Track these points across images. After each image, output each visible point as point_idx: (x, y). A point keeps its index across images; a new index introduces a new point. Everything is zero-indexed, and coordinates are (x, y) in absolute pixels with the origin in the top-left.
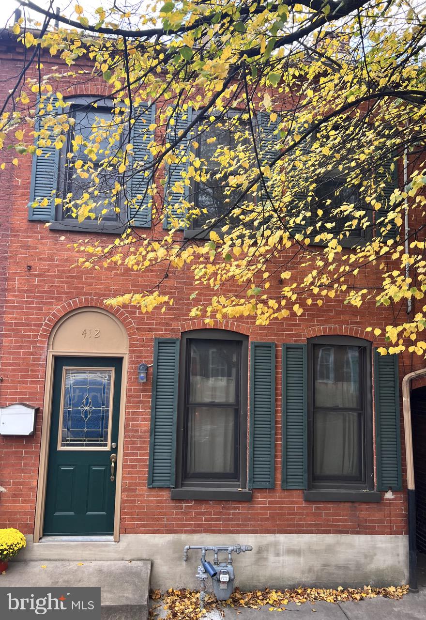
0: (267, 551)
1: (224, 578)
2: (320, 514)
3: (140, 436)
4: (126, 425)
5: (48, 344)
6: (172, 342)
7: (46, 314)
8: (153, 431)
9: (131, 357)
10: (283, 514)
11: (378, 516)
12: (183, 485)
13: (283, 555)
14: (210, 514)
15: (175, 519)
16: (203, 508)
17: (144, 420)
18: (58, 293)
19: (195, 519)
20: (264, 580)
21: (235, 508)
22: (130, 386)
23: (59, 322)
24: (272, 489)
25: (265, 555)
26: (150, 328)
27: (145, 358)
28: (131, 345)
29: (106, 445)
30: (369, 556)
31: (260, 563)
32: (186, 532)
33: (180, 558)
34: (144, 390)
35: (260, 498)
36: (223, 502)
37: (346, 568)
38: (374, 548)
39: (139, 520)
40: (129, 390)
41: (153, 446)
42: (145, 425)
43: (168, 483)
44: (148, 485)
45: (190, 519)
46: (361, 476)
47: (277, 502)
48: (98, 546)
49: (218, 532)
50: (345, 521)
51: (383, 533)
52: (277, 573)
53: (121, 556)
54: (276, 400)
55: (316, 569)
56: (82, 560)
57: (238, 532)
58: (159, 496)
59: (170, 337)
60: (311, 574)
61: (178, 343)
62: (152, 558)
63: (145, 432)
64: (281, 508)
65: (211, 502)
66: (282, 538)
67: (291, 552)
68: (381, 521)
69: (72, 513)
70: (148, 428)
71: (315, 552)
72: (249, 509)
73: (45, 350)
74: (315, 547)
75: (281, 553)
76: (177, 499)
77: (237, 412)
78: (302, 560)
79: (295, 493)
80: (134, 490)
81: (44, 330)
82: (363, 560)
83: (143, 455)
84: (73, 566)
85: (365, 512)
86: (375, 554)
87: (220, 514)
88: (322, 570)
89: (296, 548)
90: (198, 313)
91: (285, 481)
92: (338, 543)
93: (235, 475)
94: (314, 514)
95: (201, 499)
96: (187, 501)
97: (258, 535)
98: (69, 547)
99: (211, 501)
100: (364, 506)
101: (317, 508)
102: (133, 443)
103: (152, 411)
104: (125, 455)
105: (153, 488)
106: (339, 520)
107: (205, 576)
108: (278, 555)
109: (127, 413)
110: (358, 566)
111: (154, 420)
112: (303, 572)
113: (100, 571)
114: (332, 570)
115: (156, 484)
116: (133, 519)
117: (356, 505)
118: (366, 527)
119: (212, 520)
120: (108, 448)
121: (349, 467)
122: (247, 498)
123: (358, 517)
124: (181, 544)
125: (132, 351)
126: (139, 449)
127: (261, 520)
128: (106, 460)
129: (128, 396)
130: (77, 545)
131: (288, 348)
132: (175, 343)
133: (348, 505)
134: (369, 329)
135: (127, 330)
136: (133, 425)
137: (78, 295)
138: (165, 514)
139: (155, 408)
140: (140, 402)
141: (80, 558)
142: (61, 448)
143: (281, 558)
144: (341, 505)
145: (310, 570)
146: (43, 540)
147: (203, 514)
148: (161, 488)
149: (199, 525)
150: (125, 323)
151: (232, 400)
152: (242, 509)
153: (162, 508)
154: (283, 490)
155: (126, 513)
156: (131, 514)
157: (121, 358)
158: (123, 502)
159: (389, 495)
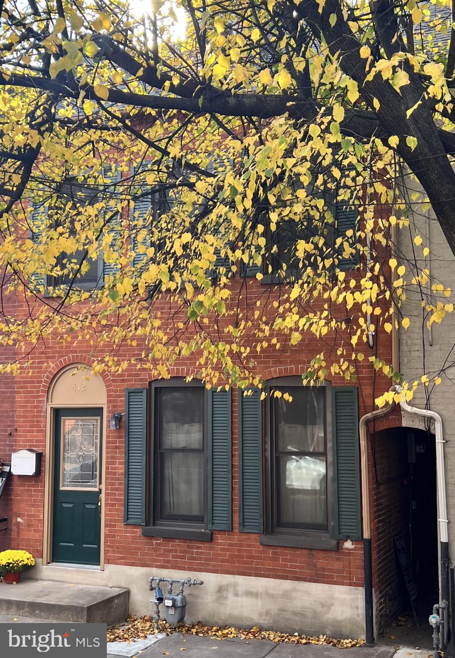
0: (227, 590)
1: (168, 603)
2: (277, 560)
3: (118, 478)
4: (107, 468)
5: (47, 398)
6: (140, 391)
7: (45, 372)
8: (127, 474)
9: (108, 407)
10: (242, 557)
11: (336, 565)
12: (154, 525)
13: (242, 596)
14: (176, 552)
15: (146, 554)
16: (170, 545)
17: (120, 463)
18: (52, 353)
19: (164, 555)
20: (224, 618)
21: (198, 548)
22: (108, 433)
23: (54, 378)
24: (231, 531)
25: (225, 594)
26: (123, 380)
27: (120, 407)
28: (109, 396)
29: (95, 486)
30: (327, 605)
31: (220, 602)
32: (156, 567)
34: (120, 437)
35: (220, 539)
36: (188, 541)
37: (302, 615)
38: (333, 598)
39: (119, 552)
40: (108, 437)
41: (127, 487)
42: (121, 469)
43: (139, 521)
44: (124, 522)
47: (236, 545)
49: (184, 569)
50: (303, 568)
51: (342, 584)
52: (236, 612)
53: (105, 582)
54: (234, 444)
55: (273, 613)
56: (77, 584)
57: (200, 570)
58: (133, 532)
59: (139, 387)
60: (267, 617)
61: (145, 392)
62: (130, 587)
63: (121, 474)
64: (239, 551)
65: (177, 541)
66: (240, 579)
67: (250, 594)
68: (338, 571)
69: (73, 545)
70: (123, 471)
71: (271, 596)
72: (210, 549)
73: (45, 402)
74: (271, 592)
75: (240, 593)
76: (148, 536)
78: (259, 602)
79: (253, 536)
80: (115, 526)
81: (44, 386)
82: (319, 609)
83: (120, 495)
84: (67, 585)
85: (322, 561)
86: (332, 605)
87: (185, 552)
88: (279, 615)
89: (255, 590)
91: (243, 524)
92: (295, 590)
93: (199, 519)
94: (272, 559)
95: (169, 537)
96: (157, 539)
97: (219, 575)
98: (67, 571)
99: (176, 539)
100: (321, 554)
101: (274, 553)
102: (113, 484)
103: (125, 455)
104: (106, 495)
105: (127, 525)
106: (295, 567)
108: (236, 595)
109: (107, 458)
110: (315, 615)
111: (127, 464)
112: (261, 614)
114: (289, 615)
115: (130, 521)
116: (114, 552)
117: (314, 552)
118: (324, 576)
119: (178, 557)
120: (96, 489)
122: (209, 539)
123: (315, 566)
125: (109, 402)
126: (117, 489)
127: (222, 561)
130: (73, 571)
132: (142, 392)
133: (306, 552)
135: (105, 382)
136: (112, 469)
137: (67, 353)
138: (139, 549)
140: (117, 447)
141: (76, 582)
142: (62, 488)
143: (240, 599)
145: (267, 613)
146: (51, 564)
147: (170, 551)
148: (135, 525)
149: (168, 562)
151: (198, 445)
152: (203, 549)
153: (137, 543)
154: (242, 533)
155: (108, 546)
156: (113, 547)
157: (102, 408)
158: (106, 536)
159: (348, 545)
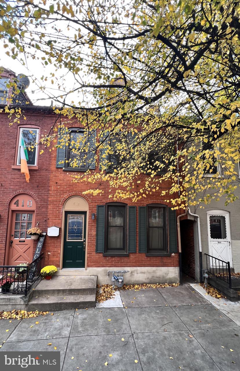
0: (134, 272)
1: (120, 280)
2: (151, 261)
3: (93, 236)
4: (88, 233)
5: (63, 207)
6: (103, 206)
7: (63, 198)
8: (97, 235)
9: (89, 211)
10: (140, 261)
11: (169, 261)
12: (107, 252)
14: (116, 261)
15: (104, 263)
16: (113, 259)
17: (94, 231)
18: (66, 191)
19: (111, 263)
21: (124, 259)
22: (89, 220)
23: (66, 200)
24: (136, 253)
25: (133, 274)
26: (95, 202)
27: (94, 211)
28: (89, 207)
29: (82, 239)
30: (167, 274)
31: (132, 276)
32: (108, 267)
33: (106, 275)
34: (93, 222)
35: (132, 256)
36: (120, 257)
37: (159, 277)
38: (168, 271)
39: (93, 263)
40: (89, 222)
41: (97, 240)
42: (94, 233)
43: (102, 251)
44: (96, 252)
45: (109, 263)
46: (164, 248)
47: (137, 257)
48: (80, 271)
49: (118, 267)
50: (159, 263)
51: (171, 266)
52: (137, 279)
53: (87, 274)
54: (137, 224)
55: (150, 278)
57: (125, 267)
58: (99, 255)
60: (148, 280)
61: (105, 206)
62: (98, 275)
64: (138, 259)
65: (116, 257)
66: (139, 268)
67: (142, 273)
68: (170, 263)
69: (72, 261)
71: (150, 273)
72: (128, 259)
73: (62, 209)
74: (149, 271)
75: (139, 273)
76: (105, 256)
77: (124, 228)
78: (145, 275)
79: (143, 254)
80: (91, 253)
81: (62, 203)
82: (165, 275)
83: (94, 242)
84: (72, 277)
85: (165, 260)
86: (169, 273)
87: (119, 261)
88: (152, 278)
89: (144, 271)
90: (111, 196)
91: (139, 250)
92: (157, 270)
93: (123, 249)
94: (149, 261)
95: (113, 256)
96: (108, 257)
97: (131, 268)
98: (71, 271)
100: (165, 258)
101: (150, 259)
102: (91, 239)
104: (88, 242)
106: (157, 263)
107: (114, 280)
108: (137, 274)
109: (89, 229)
110: (163, 277)
111: (97, 231)
112: (146, 279)
113: (81, 279)
114: (154, 278)
115: (98, 252)
116: (91, 263)
117: (163, 258)
118: (165, 265)
119: (116, 263)
120: (82, 240)
121: (160, 246)
122: (128, 256)
123: (163, 262)
124: (107, 271)
125: (90, 209)
126: (92, 240)
127: (132, 263)
128: (82, 244)
129: (89, 224)
130: (73, 271)
131: (140, 208)
133: (160, 258)
134: (165, 201)
135: (88, 202)
136: (90, 233)
137: (72, 191)
138: (101, 261)
139: (97, 228)
140: (93, 226)
141: (74, 275)
142: (67, 240)
143: (138, 275)
144: (158, 258)
145: (148, 278)
146: (63, 269)
147: (114, 261)
148: (100, 253)
149: (112, 265)
150: (87, 200)
151: (122, 225)
152: (126, 259)
153: (100, 259)
154: (139, 253)
155: (89, 261)
156: (90, 261)
157: (86, 212)
158: (88, 257)
159: (173, 254)
